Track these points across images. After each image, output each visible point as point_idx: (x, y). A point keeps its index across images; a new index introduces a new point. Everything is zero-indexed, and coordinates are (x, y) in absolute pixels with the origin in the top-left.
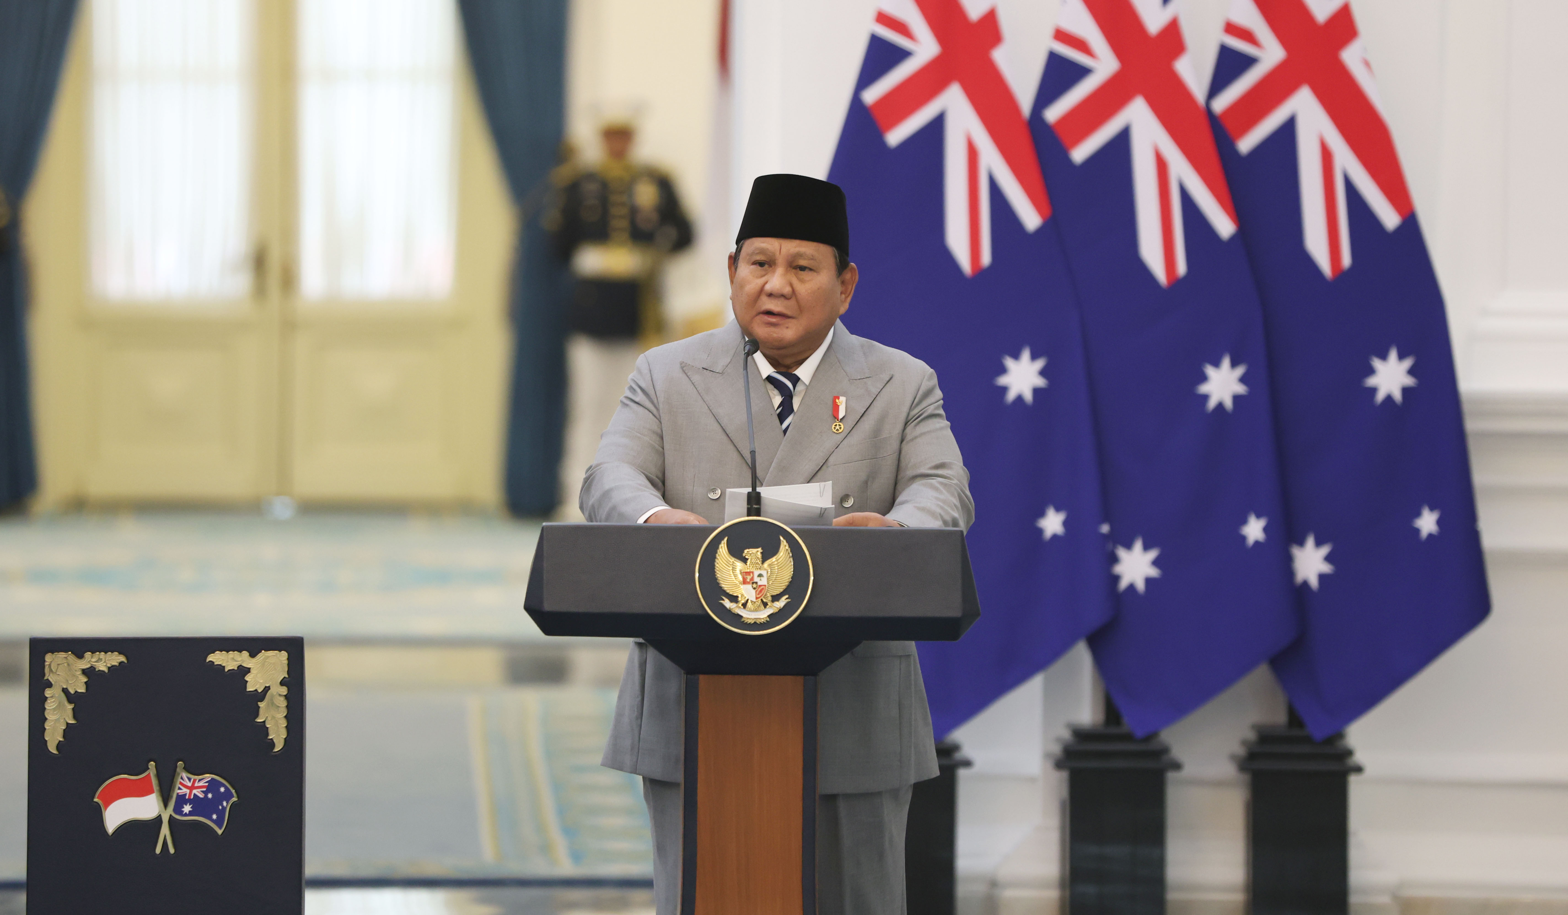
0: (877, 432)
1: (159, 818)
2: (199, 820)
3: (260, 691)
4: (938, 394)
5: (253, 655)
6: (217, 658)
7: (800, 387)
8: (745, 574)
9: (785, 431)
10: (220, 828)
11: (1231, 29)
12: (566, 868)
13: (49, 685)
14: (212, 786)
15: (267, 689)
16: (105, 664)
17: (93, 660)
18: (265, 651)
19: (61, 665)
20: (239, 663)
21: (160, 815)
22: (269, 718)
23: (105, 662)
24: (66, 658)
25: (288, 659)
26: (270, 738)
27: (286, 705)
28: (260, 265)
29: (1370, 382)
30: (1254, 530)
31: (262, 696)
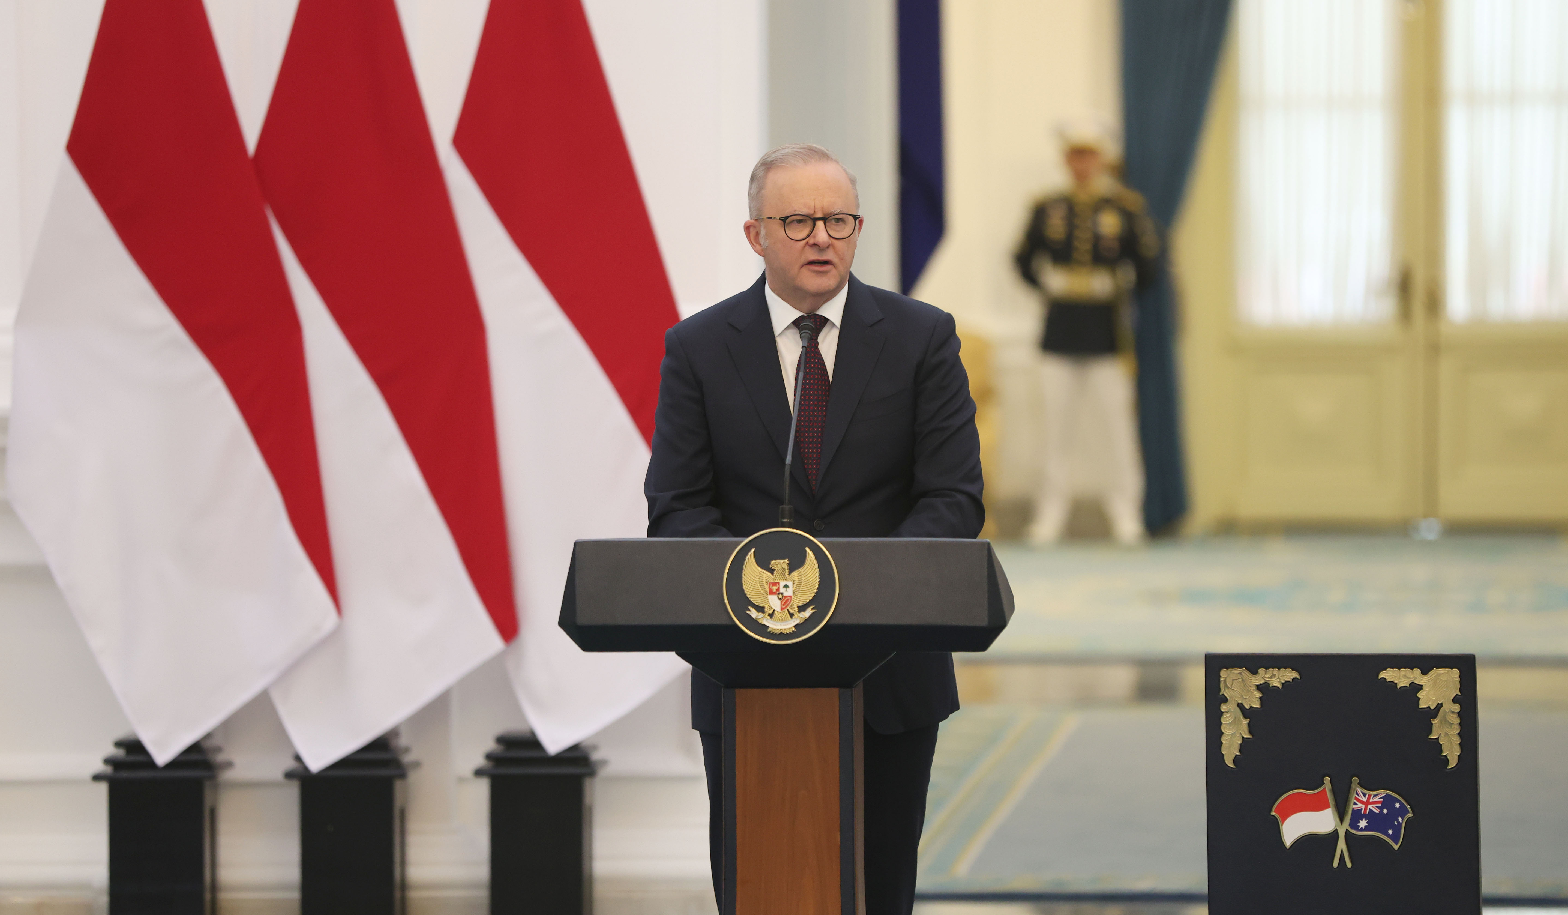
1: (1336, 831)
2: (1375, 835)
3: (1432, 708)
5: (1425, 672)
6: (1389, 675)
10: (1397, 844)
13: (1225, 700)
14: (1387, 802)
15: (1439, 706)
16: (1279, 680)
17: (1267, 676)
18: (1436, 668)
19: (1236, 681)
20: (1411, 680)
21: (1336, 829)
22: (1442, 735)
23: (1278, 678)
24: (1240, 673)
25: (1460, 676)
26: (1444, 754)
27: (1458, 721)
28: (1405, 289)
31: (1434, 713)
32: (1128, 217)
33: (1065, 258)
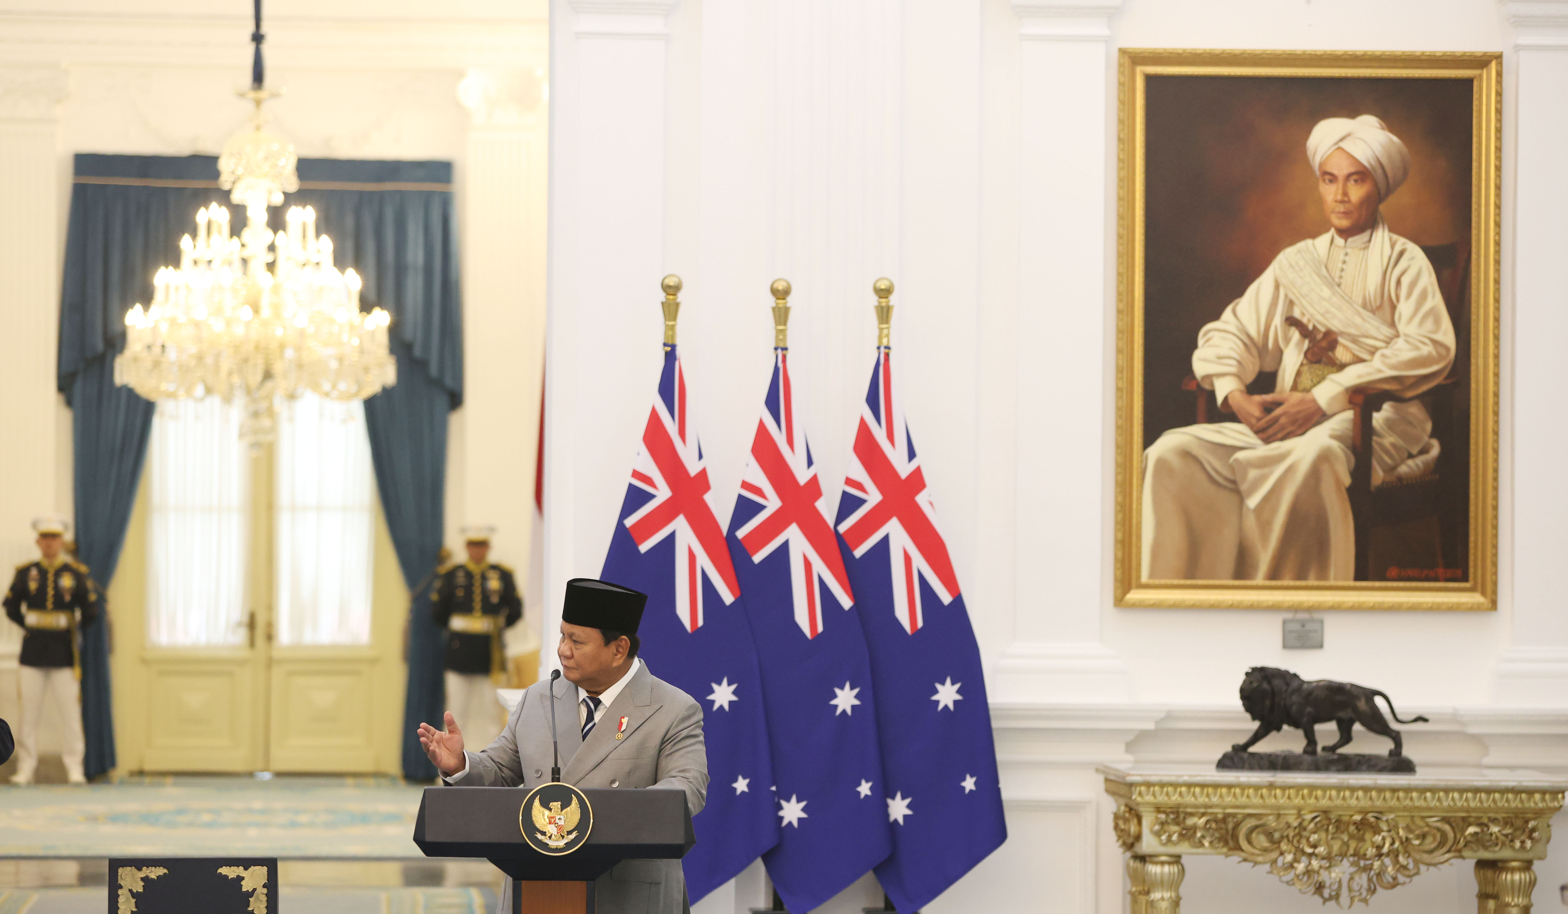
0: (644, 741)
3: (250, 891)
5: (246, 869)
6: (224, 871)
7: (600, 707)
8: (551, 818)
9: (585, 737)
11: (849, 482)
13: (121, 887)
15: (255, 890)
16: (155, 874)
17: (148, 872)
18: (253, 866)
19: (128, 875)
20: (237, 874)
22: (256, 908)
24: (131, 870)
25: (267, 871)
27: (266, 899)
28: (251, 624)
29: (935, 698)
30: (865, 789)
31: (251, 894)
32: (78, 577)
33: (38, 603)
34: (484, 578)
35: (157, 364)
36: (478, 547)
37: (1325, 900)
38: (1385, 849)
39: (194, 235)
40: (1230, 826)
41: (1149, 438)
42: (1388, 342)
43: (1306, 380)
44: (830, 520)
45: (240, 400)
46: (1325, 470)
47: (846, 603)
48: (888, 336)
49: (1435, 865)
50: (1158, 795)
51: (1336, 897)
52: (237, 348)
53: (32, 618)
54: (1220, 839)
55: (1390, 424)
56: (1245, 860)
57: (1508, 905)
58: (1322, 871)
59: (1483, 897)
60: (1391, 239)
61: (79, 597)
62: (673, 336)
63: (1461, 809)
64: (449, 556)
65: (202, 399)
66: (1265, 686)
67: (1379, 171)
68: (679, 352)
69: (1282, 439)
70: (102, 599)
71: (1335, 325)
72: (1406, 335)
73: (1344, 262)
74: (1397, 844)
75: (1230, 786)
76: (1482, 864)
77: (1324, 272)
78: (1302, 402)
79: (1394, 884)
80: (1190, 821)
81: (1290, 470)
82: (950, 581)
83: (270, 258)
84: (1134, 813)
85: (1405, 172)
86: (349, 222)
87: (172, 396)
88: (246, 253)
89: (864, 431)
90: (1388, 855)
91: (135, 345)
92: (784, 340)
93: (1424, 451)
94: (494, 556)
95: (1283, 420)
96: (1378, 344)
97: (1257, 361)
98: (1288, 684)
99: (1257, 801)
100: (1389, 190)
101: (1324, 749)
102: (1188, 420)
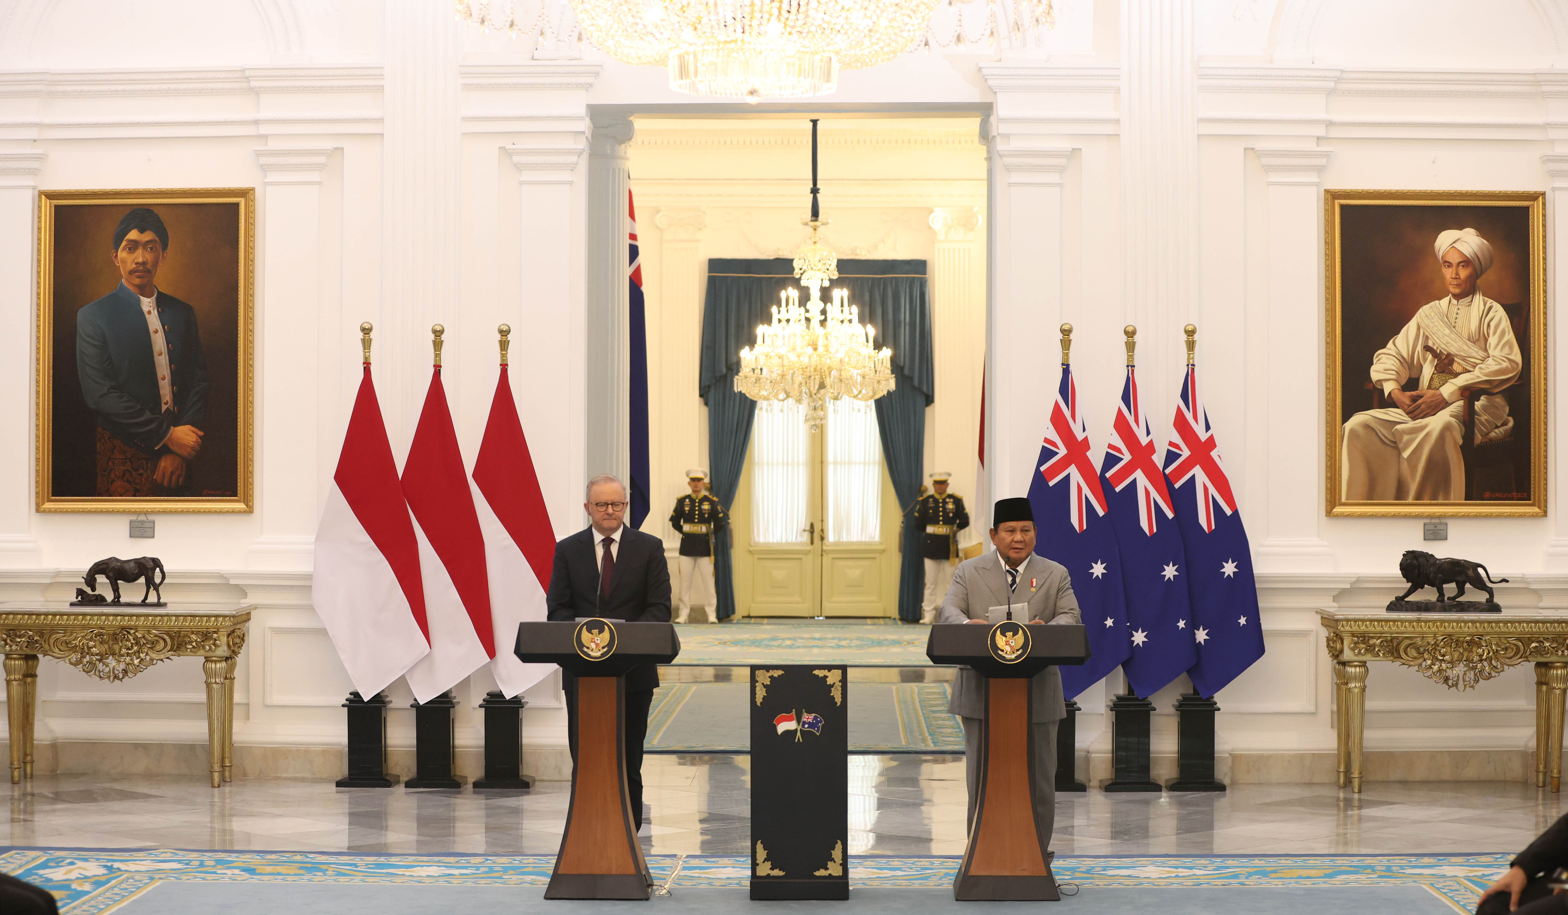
0: (1048, 592)
2: (811, 730)
3: (831, 684)
4: (1069, 578)
5: (829, 671)
6: (816, 672)
7: (1018, 574)
8: (1006, 642)
9: (1013, 591)
10: (818, 733)
11: (1171, 444)
12: (932, 748)
13: (757, 681)
14: (815, 718)
15: (834, 683)
16: (777, 674)
17: (773, 673)
18: (833, 669)
19: (761, 674)
20: (824, 674)
21: (797, 728)
22: (835, 694)
24: (763, 671)
25: (841, 672)
26: (835, 701)
27: (841, 689)
28: (812, 531)
29: (1223, 570)
30: (1181, 624)
31: (832, 686)
32: (712, 503)
33: (690, 520)
34: (945, 503)
35: (758, 380)
36: (941, 484)
37: (1450, 687)
38: (1484, 657)
39: (779, 305)
40: (1395, 644)
41: (1346, 418)
42: (1483, 360)
43: (1436, 383)
44: (1160, 466)
45: (806, 400)
46: (1448, 434)
47: (1170, 515)
48: (1193, 358)
49: (1513, 665)
50: (1353, 626)
51: (1456, 685)
52: (804, 370)
53: (687, 528)
54: (1388, 652)
55: (1484, 408)
56: (1403, 664)
57: (1554, 688)
58: (1448, 670)
59: (1540, 683)
60: (1484, 300)
61: (713, 513)
62: (1067, 359)
63: (1527, 633)
64: (926, 490)
65: (783, 400)
66: (1415, 562)
67: (1477, 261)
68: (1071, 368)
69: (1422, 418)
70: (726, 516)
71: (1453, 350)
72: (1493, 356)
73: (1457, 314)
74: (1491, 653)
75: (1394, 621)
76: (1539, 665)
77: (1446, 319)
78: (1434, 395)
79: (1490, 677)
80: (1372, 642)
81: (1428, 434)
82: (1231, 502)
83: (823, 317)
84: (1339, 637)
85: (1491, 261)
86: (867, 295)
87: (766, 399)
88: (807, 315)
89: (1179, 413)
90: (1486, 660)
91: (745, 370)
92: (1132, 361)
93: (1505, 424)
94: (950, 490)
95: (1423, 406)
96: (1478, 361)
97: (1407, 371)
98: (1428, 561)
99: (1410, 629)
100: (1482, 273)
101: (1448, 598)
102: (1367, 406)
